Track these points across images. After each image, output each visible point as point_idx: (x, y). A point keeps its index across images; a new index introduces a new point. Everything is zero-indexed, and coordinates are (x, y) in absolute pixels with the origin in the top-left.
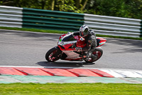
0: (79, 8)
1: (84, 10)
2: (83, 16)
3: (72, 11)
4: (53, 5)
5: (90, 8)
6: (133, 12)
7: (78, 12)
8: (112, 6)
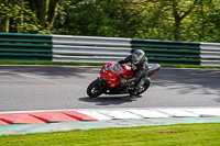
0: (46, 26)
1: (52, 29)
2: (50, 38)
3: (36, 32)
4: (8, 24)
5: (60, 26)
6: (119, 28)
7: (43, 33)
8: (89, 23)
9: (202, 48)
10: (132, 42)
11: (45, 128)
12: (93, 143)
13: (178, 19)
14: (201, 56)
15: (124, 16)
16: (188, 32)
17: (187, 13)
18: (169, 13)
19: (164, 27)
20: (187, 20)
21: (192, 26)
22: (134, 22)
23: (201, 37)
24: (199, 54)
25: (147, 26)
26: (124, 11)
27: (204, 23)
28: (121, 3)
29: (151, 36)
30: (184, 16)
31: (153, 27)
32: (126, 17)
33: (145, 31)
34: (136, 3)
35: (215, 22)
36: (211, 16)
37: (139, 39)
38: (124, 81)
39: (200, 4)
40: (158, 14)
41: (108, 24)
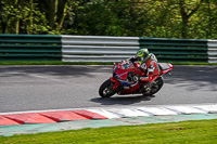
0: (55, 27)
1: (61, 30)
2: (60, 38)
3: (46, 33)
5: (69, 27)
7: (52, 34)
11: (56, 127)
12: (103, 141)
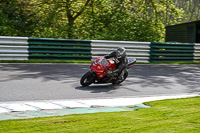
6: (17, 27)
9: (92, 45)
10: (29, 41)
13: (71, 19)
14: (92, 52)
15: (22, 17)
16: (80, 31)
17: (79, 14)
18: (63, 13)
19: (59, 27)
20: (79, 20)
21: (84, 25)
22: (31, 22)
23: (92, 35)
24: (90, 51)
25: (43, 25)
26: (22, 11)
27: (94, 22)
28: (19, 5)
29: (46, 35)
30: (76, 17)
31: (48, 26)
32: (23, 18)
33: (41, 30)
34: (32, 5)
35: (104, 22)
36: (100, 17)
37: (35, 38)
38: (110, 72)
39: (91, 5)
40: (53, 15)
41: (7, 24)
